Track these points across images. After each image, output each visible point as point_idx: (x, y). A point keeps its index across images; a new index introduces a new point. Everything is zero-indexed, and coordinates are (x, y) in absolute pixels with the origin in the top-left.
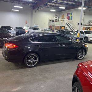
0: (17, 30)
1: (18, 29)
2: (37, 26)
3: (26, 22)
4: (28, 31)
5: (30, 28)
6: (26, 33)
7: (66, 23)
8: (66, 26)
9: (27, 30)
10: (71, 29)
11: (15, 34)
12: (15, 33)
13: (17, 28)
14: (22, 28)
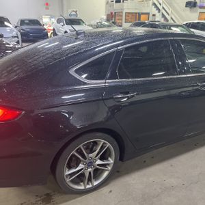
0: (24, 27)
1: (28, 24)
2: (76, 15)
3: (47, 4)
4: (54, 30)
5: (59, 21)
6: (49, 34)
7: (154, 4)
8: (154, 11)
9: (52, 28)
10: (166, 19)
11: (16, 39)
12: (17, 37)
13: (22, 22)
14: (36, 22)
